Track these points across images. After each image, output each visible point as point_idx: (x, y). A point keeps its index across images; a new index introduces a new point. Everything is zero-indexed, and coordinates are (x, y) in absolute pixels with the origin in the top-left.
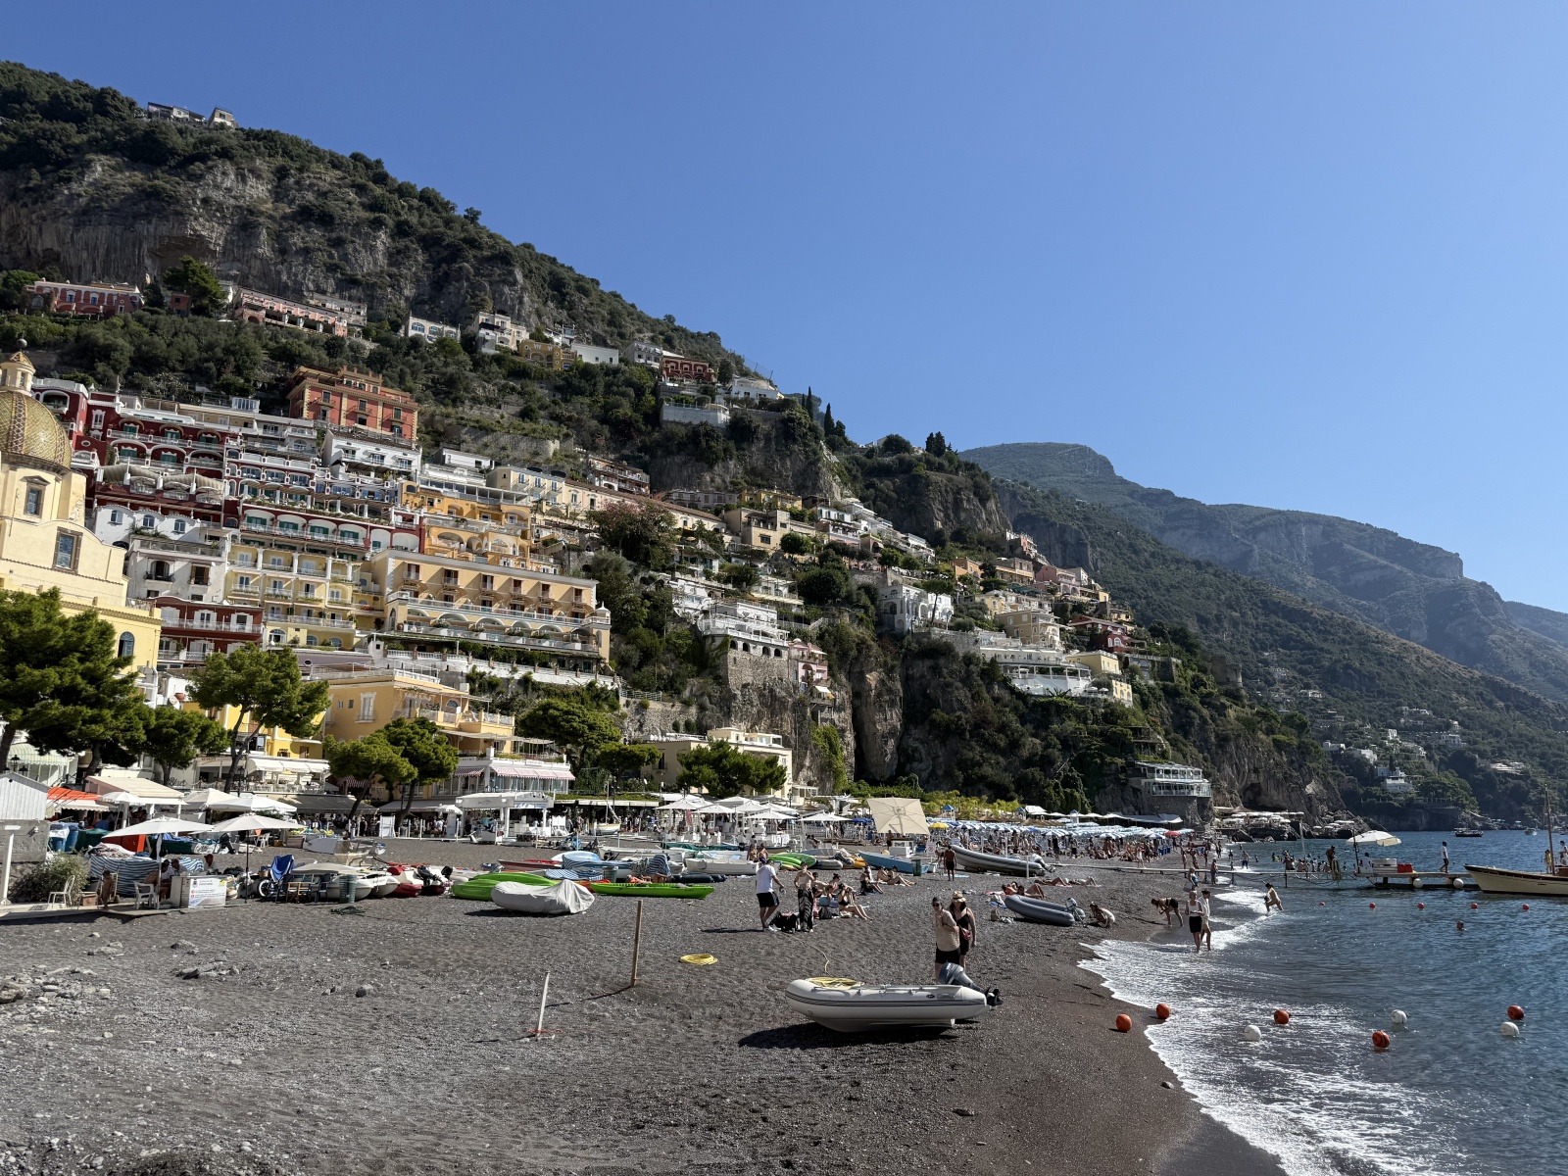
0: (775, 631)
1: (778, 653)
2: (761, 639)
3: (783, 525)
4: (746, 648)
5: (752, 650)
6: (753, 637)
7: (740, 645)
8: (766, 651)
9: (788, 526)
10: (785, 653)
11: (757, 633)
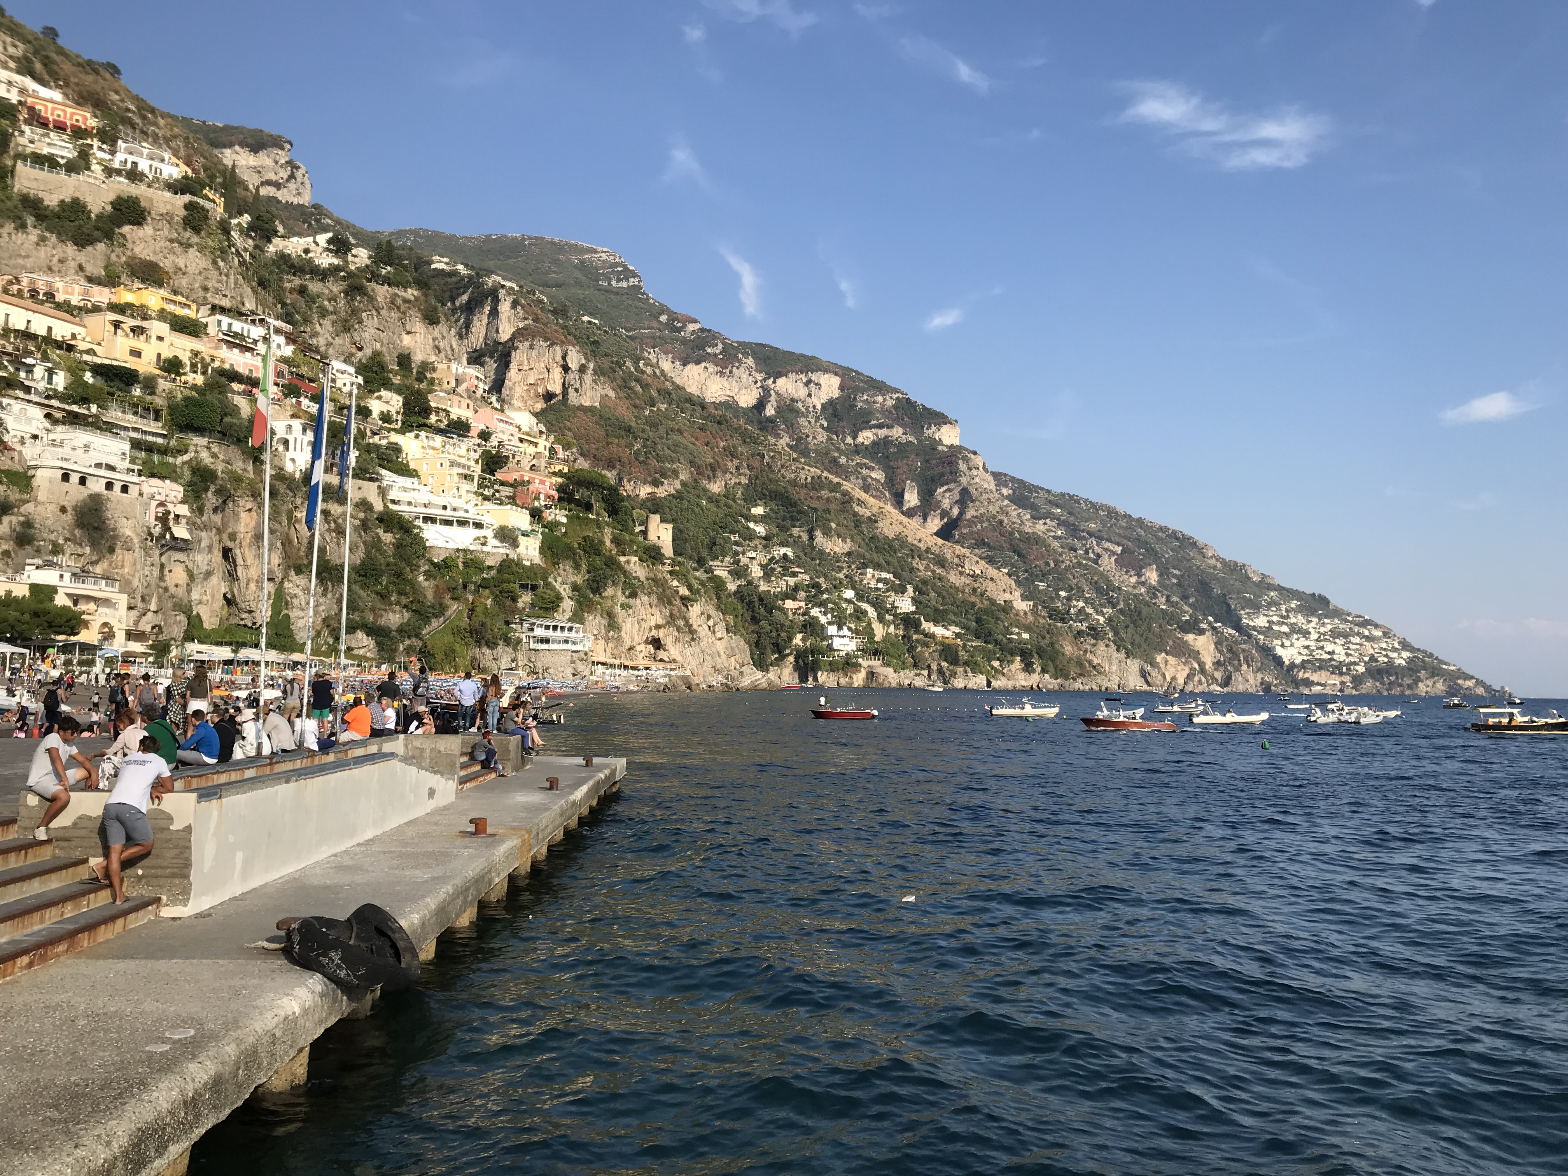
0: (126, 464)
1: (125, 489)
2: (102, 472)
3: (160, 339)
4: (83, 481)
5: (90, 482)
6: (91, 471)
7: (75, 478)
8: (109, 486)
9: (167, 341)
10: (133, 490)
11: (98, 465)
